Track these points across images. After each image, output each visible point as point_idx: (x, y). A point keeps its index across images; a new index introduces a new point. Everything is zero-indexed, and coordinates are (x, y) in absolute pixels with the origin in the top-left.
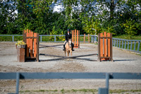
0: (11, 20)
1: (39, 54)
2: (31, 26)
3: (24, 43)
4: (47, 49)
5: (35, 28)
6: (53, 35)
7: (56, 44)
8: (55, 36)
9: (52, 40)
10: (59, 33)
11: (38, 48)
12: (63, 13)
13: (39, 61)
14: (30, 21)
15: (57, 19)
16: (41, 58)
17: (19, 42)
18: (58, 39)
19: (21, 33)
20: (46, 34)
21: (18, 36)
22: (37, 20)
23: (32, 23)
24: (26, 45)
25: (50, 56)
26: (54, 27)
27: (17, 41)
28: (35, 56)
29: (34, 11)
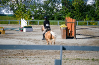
0: (57, 10)
1: (76, 34)
2: (70, 15)
3: (65, 26)
4: (82, 30)
5: (73, 16)
6: (86, 21)
7: (88, 27)
8: (87, 22)
9: (85, 24)
10: (90, 19)
11: (75, 30)
12: (94, 5)
13: (76, 39)
14: (70, 11)
15: (89, 10)
16: (77, 36)
17: (62, 25)
18: (90, 23)
19: (64, 19)
20: (81, 20)
21: (62, 21)
22: (75, 10)
23: (72, 12)
24: (67, 28)
25: (84, 35)
26: (87, 15)
27: (61, 25)
28: (73, 35)
29: (73, 4)
